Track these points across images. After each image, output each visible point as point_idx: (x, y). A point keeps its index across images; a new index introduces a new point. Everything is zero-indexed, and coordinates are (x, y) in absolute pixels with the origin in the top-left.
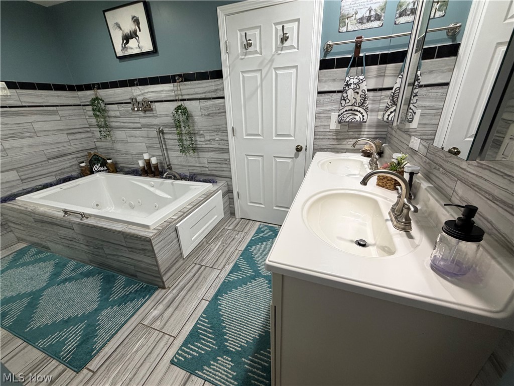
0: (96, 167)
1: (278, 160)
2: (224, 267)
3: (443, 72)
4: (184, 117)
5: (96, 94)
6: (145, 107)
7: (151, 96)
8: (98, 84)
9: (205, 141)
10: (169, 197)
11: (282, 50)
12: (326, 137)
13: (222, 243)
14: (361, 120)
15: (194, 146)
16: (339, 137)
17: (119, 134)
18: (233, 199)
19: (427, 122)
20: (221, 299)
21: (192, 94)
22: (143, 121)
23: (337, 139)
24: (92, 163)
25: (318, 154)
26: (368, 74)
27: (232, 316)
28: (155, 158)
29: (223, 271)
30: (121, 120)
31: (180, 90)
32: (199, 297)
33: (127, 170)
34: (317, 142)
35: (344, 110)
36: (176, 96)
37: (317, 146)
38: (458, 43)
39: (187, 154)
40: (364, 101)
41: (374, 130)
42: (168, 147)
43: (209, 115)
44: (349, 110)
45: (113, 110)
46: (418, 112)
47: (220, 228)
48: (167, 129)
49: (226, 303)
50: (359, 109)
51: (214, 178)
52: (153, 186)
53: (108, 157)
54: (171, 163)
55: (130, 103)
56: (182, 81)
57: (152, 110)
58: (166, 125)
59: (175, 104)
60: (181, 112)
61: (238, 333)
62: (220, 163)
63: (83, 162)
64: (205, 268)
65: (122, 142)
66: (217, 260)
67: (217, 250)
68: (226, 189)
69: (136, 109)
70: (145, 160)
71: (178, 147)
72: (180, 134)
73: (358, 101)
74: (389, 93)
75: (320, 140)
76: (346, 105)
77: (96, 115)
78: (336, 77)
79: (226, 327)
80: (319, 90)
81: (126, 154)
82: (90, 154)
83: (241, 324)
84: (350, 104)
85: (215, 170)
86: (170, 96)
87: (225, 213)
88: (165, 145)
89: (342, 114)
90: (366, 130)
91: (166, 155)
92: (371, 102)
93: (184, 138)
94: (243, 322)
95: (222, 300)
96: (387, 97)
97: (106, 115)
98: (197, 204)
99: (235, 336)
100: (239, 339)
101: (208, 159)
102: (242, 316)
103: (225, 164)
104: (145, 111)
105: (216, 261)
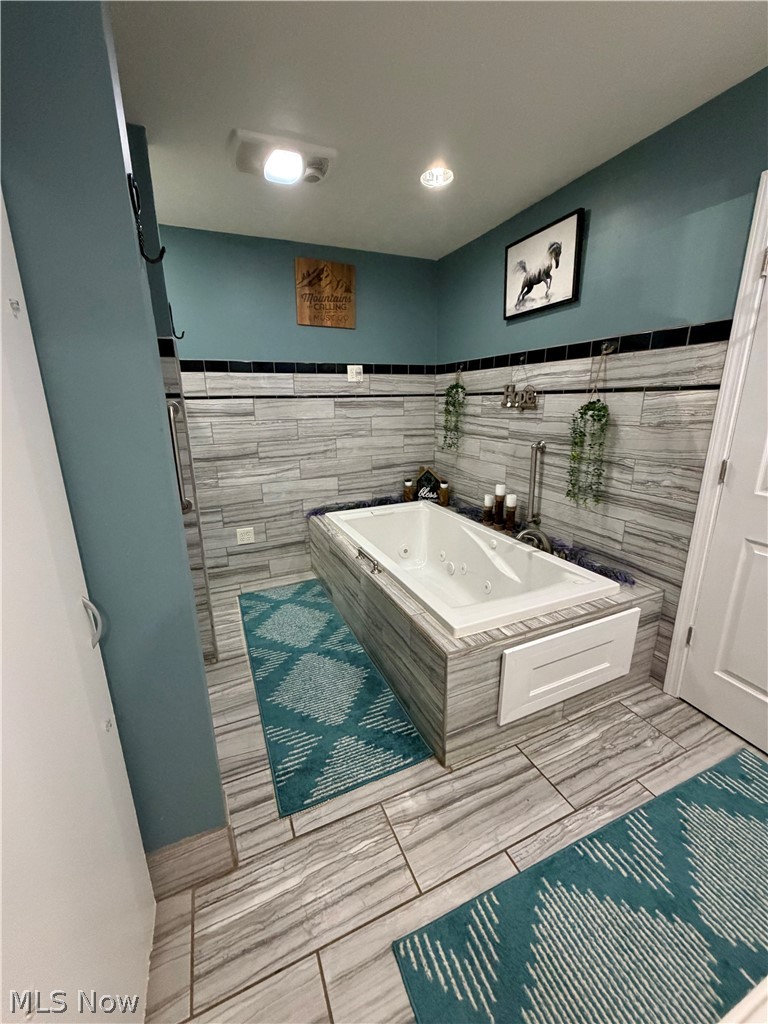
0: (424, 492)
2: (586, 805)
4: (597, 426)
5: (457, 379)
6: (526, 402)
7: (541, 383)
8: (465, 363)
9: (633, 482)
10: (516, 579)
13: (603, 738)
15: (602, 488)
17: (470, 445)
18: (669, 638)
20: (548, 892)
21: (629, 379)
22: (514, 426)
24: (420, 484)
27: (561, 967)
28: (514, 496)
29: (579, 815)
30: (480, 421)
31: (605, 370)
32: (500, 838)
33: (463, 505)
36: (592, 381)
39: (581, 502)
42: (546, 480)
43: (659, 425)
45: (474, 405)
47: (609, 696)
48: (554, 446)
49: (558, 916)
51: (629, 570)
52: (494, 549)
53: (445, 479)
54: (542, 512)
55: (502, 393)
56: (615, 352)
57: (535, 408)
58: (554, 439)
59: (585, 399)
60: (592, 416)
62: (656, 542)
63: (408, 480)
64: (538, 777)
65: (472, 457)
66: (574, 776)
67: (581, 749)
68: (656, 608)
69: (509, 405)
70: (496, 496)
71: (564, 485)
72: (578, 459)
77: (447, 412)
81: (471, 480)
82: (422, 469)
85: (638, 554)
86: (579, 382)
87: (633, 666)
88: (541, 475)
91: (536, 494)
93: (584, 468)
95: (551, 896)
97: (461, 411)
98: (567, 620)
101: (627, 524)
103: (673, 547)
104: (523, 409)
105: (571, 777)
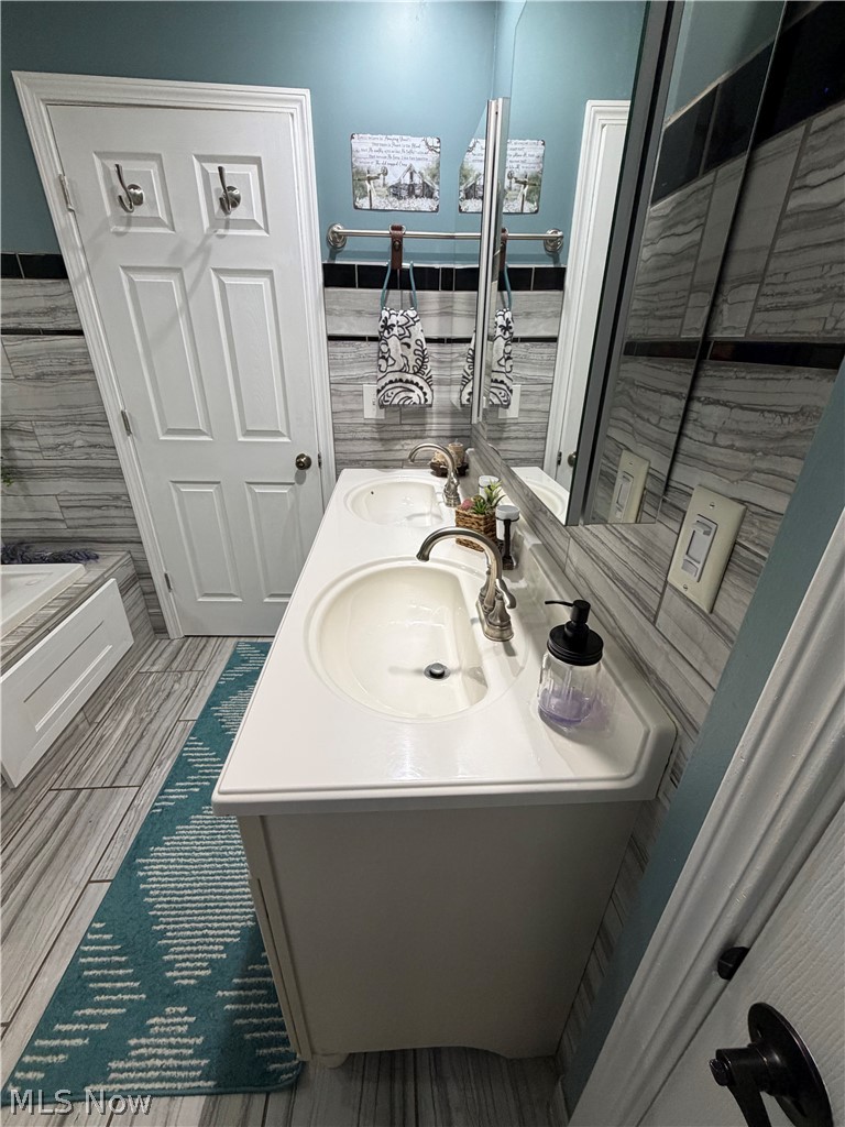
1: (258, 490)
2: (147, 775)
3: (545, 317)
9: (42, 449)
11: (227, 227)
12: (359, 435)
13: (137, 711)
14: (423, 402)
15: (6, 463)
16: (385, 436)
18: (155, 592)
19: (533, 407)
20: (145, 864)
23: (381, 440)
25: (346, 472)
26: (425, 307)
27: (179, 896)
29: (145, 787)
32: (78, 879)
34: (343, 447)
35: (387, 380)
37: (342, 456)
38: (563, 266)
40: (423, 362)
41: (448, 420)
43: (39, 377)
44: (396, 381)
46: (517, 388)
47: (127, 673)
49: (162, 870)
50: (416, 379)
51: (87, 546)
61: (200, 933)
62: (99, 507)
64: (90, 794)
66: (126, 762)
67: (123, 735)
68: (130, 571)
73: (412, 363)
74: (464, 348)
75: (349, 442)
76: (390, 369)
78: (362, 308)
79: (166, 930)
80: (330, 333)
83: (206, 908)
84: (396, 368)
85: (87, 526)
89: (383, 388)
90: (435, 420)
92: (435, 364)
94: (211, 901)
95: (150, 864)
96: (464, 356)
98: (38, 628)
99: (192, 945)
100: (205, 948)
101: (61, 498)
102: (208, 888)
103: (116, 507)
105: (123, 766)
